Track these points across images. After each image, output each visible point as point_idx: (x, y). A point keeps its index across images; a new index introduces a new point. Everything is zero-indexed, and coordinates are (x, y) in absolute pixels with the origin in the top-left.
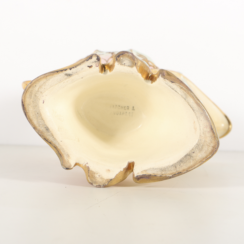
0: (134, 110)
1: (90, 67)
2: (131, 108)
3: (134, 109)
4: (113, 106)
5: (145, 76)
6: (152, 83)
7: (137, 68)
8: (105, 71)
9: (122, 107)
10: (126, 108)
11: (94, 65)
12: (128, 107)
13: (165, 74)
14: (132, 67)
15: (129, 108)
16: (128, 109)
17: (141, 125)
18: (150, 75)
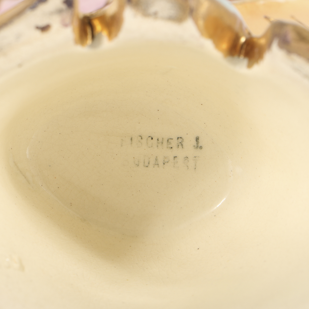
0: (201, 148)
1: (44, 29)
2: (189, 142)
3: (200, 145)
4: (131, 139)
5: (225, 46)
6: (250, 66)
7: (196, 22)
8: (93, 37)
9: (160, 140)
10: (174, 143)
11: (55, 22)
12: (180, 140)
13: (291, 36)
14: (178, 19)
15: (184, 143)
16: (180, 146)
17: (225, 199)
18: (243, 40)
